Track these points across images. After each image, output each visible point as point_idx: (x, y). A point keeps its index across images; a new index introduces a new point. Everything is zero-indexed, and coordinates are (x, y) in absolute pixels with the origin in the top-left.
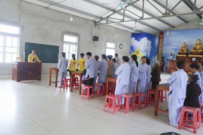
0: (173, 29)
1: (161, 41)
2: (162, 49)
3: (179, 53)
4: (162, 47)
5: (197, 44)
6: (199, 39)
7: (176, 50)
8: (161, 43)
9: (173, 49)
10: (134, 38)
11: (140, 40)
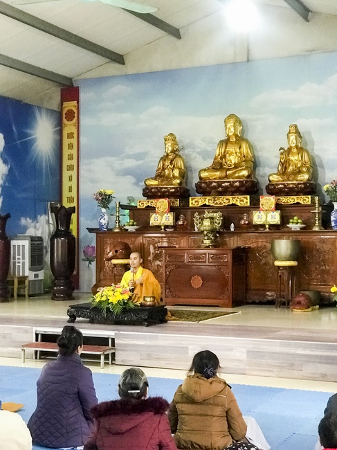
1: (70, 136)
2: (74, 173)
3: (148, 194)
4: (74, 162)
5: (226, 142)
6: (231, 116)
8: (71, 146)
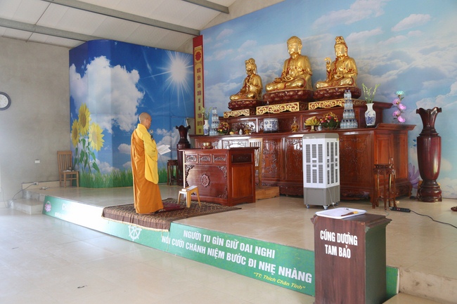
0: (225, 18)
2: (201, 97)
5: (289, 60)
6: (292, 38)
8: (199, 78)
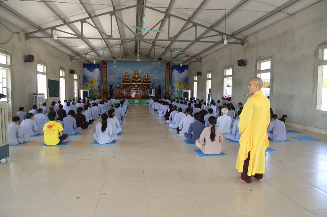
3: (124, 82)
5: (135, 74)
7: (119, 79)
8: (105, 73)
9: (116, 78)
10: (86, 68)
11: (93, 70)
